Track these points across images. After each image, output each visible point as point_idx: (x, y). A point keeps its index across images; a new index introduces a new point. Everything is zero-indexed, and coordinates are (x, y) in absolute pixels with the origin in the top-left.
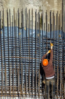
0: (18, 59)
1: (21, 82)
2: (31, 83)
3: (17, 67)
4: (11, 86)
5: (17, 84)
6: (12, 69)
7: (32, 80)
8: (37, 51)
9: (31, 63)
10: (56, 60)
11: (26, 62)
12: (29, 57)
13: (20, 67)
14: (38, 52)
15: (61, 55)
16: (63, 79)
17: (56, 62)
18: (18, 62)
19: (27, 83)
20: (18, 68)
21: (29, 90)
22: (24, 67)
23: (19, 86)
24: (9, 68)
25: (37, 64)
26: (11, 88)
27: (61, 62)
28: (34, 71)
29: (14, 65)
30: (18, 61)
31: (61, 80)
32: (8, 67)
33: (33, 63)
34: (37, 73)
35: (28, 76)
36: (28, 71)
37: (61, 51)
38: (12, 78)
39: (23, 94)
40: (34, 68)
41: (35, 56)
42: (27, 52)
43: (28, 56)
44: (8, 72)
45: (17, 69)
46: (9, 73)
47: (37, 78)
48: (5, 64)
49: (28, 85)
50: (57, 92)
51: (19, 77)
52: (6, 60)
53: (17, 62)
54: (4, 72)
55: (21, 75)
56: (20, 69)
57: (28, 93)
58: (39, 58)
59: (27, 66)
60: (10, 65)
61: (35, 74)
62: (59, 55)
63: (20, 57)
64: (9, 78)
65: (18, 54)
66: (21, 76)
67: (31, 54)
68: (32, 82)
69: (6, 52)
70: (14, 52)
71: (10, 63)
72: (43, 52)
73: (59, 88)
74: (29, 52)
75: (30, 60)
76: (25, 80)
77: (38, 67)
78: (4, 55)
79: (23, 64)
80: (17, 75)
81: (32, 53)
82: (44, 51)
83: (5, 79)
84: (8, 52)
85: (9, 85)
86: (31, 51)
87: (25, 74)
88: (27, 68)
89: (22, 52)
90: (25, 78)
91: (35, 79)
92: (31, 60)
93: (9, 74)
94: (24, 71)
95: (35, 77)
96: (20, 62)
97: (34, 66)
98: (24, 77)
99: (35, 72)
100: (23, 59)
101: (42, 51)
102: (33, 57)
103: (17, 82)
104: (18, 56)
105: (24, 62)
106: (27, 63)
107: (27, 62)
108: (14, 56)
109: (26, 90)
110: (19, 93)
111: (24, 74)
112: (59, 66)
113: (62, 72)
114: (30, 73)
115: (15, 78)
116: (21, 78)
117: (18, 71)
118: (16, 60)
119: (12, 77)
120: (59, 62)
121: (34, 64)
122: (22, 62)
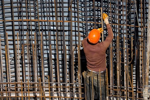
0: (33, 23)
1: (40, 72)
2: (61, 75)
3: (30, 40)
4: (19, 81)
5: (33, 76)
6: (21, 46)
7: (63, 68)
8: (73, 6)
9: (61, 31)
10: (114, 23)
11: (50, 30)
12: (57, 19)
13: (38, 41)
14: (75, 8)
15: (125, 13)
16: (129, 63)
17: (114, 27)
18: (33, 30)
19: (54, 75)
20: (34, 42)
21: (57, 89)
22: (46, 41)
23: (36, 81)
24: (14, 45)
25: (74, 33)
26: (19, 86)
27: (125, 27)
28: (67, 48)
29: (25, 38)
30: (33, 28)
31: (125, 65)
32: (12, 43)
33: (66, 31)
34: (75, 52)
35: (55, 60)
36: (55, 50)
37: (124, 4)
38: (21, 65)
39: (46, 98)
40: (67, 43)
41: (68, 16)
42: (51, 9)
43: (53, 16)
44: (12, 52)
45: (30, 46)
46: (14, 54)
47: (74, 63)
48: (5, 35)
49: (56, 77)
50: (118, 90)
51: (35, 62)
52: (7, 28)
53: (30, 30)
54: (4, 52)
55: (39, 57)
56: (38, 46)
57: (56, 95)
58: (76, 20)
59: (52, 38)
60: (16, 38)
61: (69, 55)
62: (120, 12)
63: (37, 20)
64: (15, 64)
65: (32, 14)
66: (39, 60)
67: (60, 12)
68: (63, 73)
69: (6, 11)
70: (24, 9)
71: (16, 33)
72: (85, 7)
73: (122, 83)
74: (57, 7)
75: (57, 26)
76: (49, 67)
77: (76, 41)
78: (3, 16)
79: (44, 34)
80: (32, 59)
81: (63, 10)
82: (88, 5)
83: (6, 67)
84: (10, 10)
85: (16, 80)
86: (60, 7)
87: (48, 56)
88: (53, 42)
89: (40, 10)
90: (48, 64)
91: (70, 65)
92: (61, 26)
93: (14, 57)
94: (47, 50)
95: (70, 61)
96: (38, 31)
97: (67, 38)
98: (46, 62)
99: (69, 50)
100: (44, 24)
101: (83, 5)
102: (65, 18)
103: (33, 72)
104: (33, 19)
105: (45, 30)
106: (52, 33)
107: (52, 30)
108: (25, 19)
109: (51, 90)
110: (38, 95)
111: (46, 56)
112: (120, 36)
113: (126, 49)
114: (60, 52)
115: (28, 65)
116: (40, 63)
117: (34, 49)
118: (29, 25)
119: (21, 63)
120: (120, 27)
121: (67, 33)
122: (41, 30)
